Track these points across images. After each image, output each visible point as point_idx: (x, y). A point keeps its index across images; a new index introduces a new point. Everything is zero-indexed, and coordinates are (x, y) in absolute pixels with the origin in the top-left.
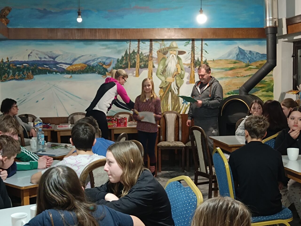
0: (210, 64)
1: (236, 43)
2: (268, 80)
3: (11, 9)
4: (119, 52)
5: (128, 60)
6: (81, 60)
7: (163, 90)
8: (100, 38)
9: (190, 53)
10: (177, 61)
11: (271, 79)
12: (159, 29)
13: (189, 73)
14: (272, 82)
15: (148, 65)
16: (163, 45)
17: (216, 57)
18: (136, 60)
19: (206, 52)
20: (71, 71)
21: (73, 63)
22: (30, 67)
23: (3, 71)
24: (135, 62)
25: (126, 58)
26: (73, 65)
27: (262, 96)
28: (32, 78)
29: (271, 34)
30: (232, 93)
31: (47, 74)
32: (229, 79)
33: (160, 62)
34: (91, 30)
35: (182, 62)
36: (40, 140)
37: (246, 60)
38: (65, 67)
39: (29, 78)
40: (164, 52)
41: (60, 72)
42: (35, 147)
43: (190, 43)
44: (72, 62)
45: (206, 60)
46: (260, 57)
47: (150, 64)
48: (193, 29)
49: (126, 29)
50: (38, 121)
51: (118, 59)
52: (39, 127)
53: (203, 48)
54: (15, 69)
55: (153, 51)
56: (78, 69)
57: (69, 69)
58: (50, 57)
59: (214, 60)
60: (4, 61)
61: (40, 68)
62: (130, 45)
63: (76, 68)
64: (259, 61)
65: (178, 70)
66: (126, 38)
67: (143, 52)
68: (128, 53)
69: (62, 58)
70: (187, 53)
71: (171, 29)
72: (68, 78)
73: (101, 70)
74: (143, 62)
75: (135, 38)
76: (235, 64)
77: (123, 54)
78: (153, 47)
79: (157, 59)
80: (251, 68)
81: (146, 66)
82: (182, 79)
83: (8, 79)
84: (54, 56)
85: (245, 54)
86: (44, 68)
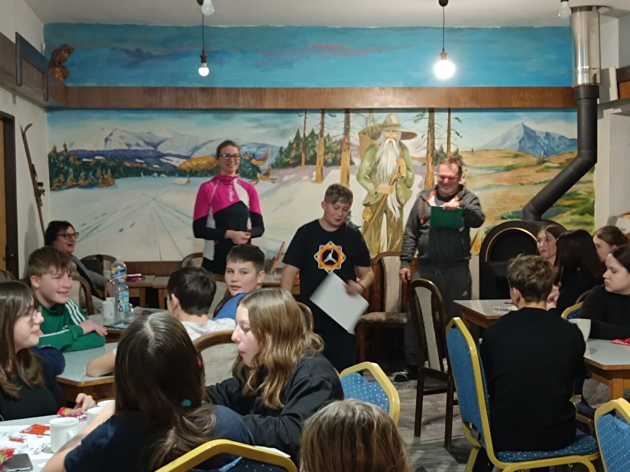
0: (466, 158)
1: (518, 117)
2: (582, 191)
3: (73, 49)
4: (283, 134)
5: (301, 149)
6: (208, 149)
7: (371, 209)
8: (246, 107)
9: (426, 137)
10: (398, 152)
11: (589, 190)
12: (362, 88)
13: (422, 176)
14: (592, 196)
15: (341, 159)
16: (371, 119)
17: (477, 145)
18: (317, 150)
19: (458, 135)
20: (188, 170)
21: (192, 154)
22: (108, 163)
23: (55, 169)
24: (315, 154)
25: (298, 145)
26: (193, 158)
27: (572, 223)
28: (111, 183)
29: (587, 100)
30: (510, 217)
31: (140, 176)
32: (505, 189)
33: (365, 153)
34: (228, 91)
35: (408, 154)
36: (121, 301)
37: (539, 151)
38: (177, 162)
39: (106, 184)
40: (373, 135)
41: (167, 173)
42: (111, 315)
43: (425, 117)
44: (190, 153)
45: (458, 150)
46: (568, 145)
47: (345, 157)
48: (431, 88)
49: (298, 88)
50: (119, 267)
51: (281, 148)
52: (121, 277)
53: (452, 127)
54: (80, 165)
55: (351, 132)
56: (202, 167)
57: (184, 167)
58: (147, 143)
59: (475, 150)
60: (58, 151)
61: (128, 164)
62: (305, 120)
63: (198, 164)
64: (564, 153)
65: (401, 171)
66: (296, 107)
67: (331, 135)
68: (302, 136)
69: (171, 145)
70: (419, 135)
71: (387, 89)
72: (181, 184)
73: (248, 168)
74: (330, 154)
75: (316, 107)
76: (516, 159)
77: (292, 138)
78: (351, 124)
79: (360, 148)
80: (548, 168)
81: (336, 162)
82: (409, 187)
83: (65, 185)
84: (156, 141)
85: (537, 138)
86: (136, 166)
